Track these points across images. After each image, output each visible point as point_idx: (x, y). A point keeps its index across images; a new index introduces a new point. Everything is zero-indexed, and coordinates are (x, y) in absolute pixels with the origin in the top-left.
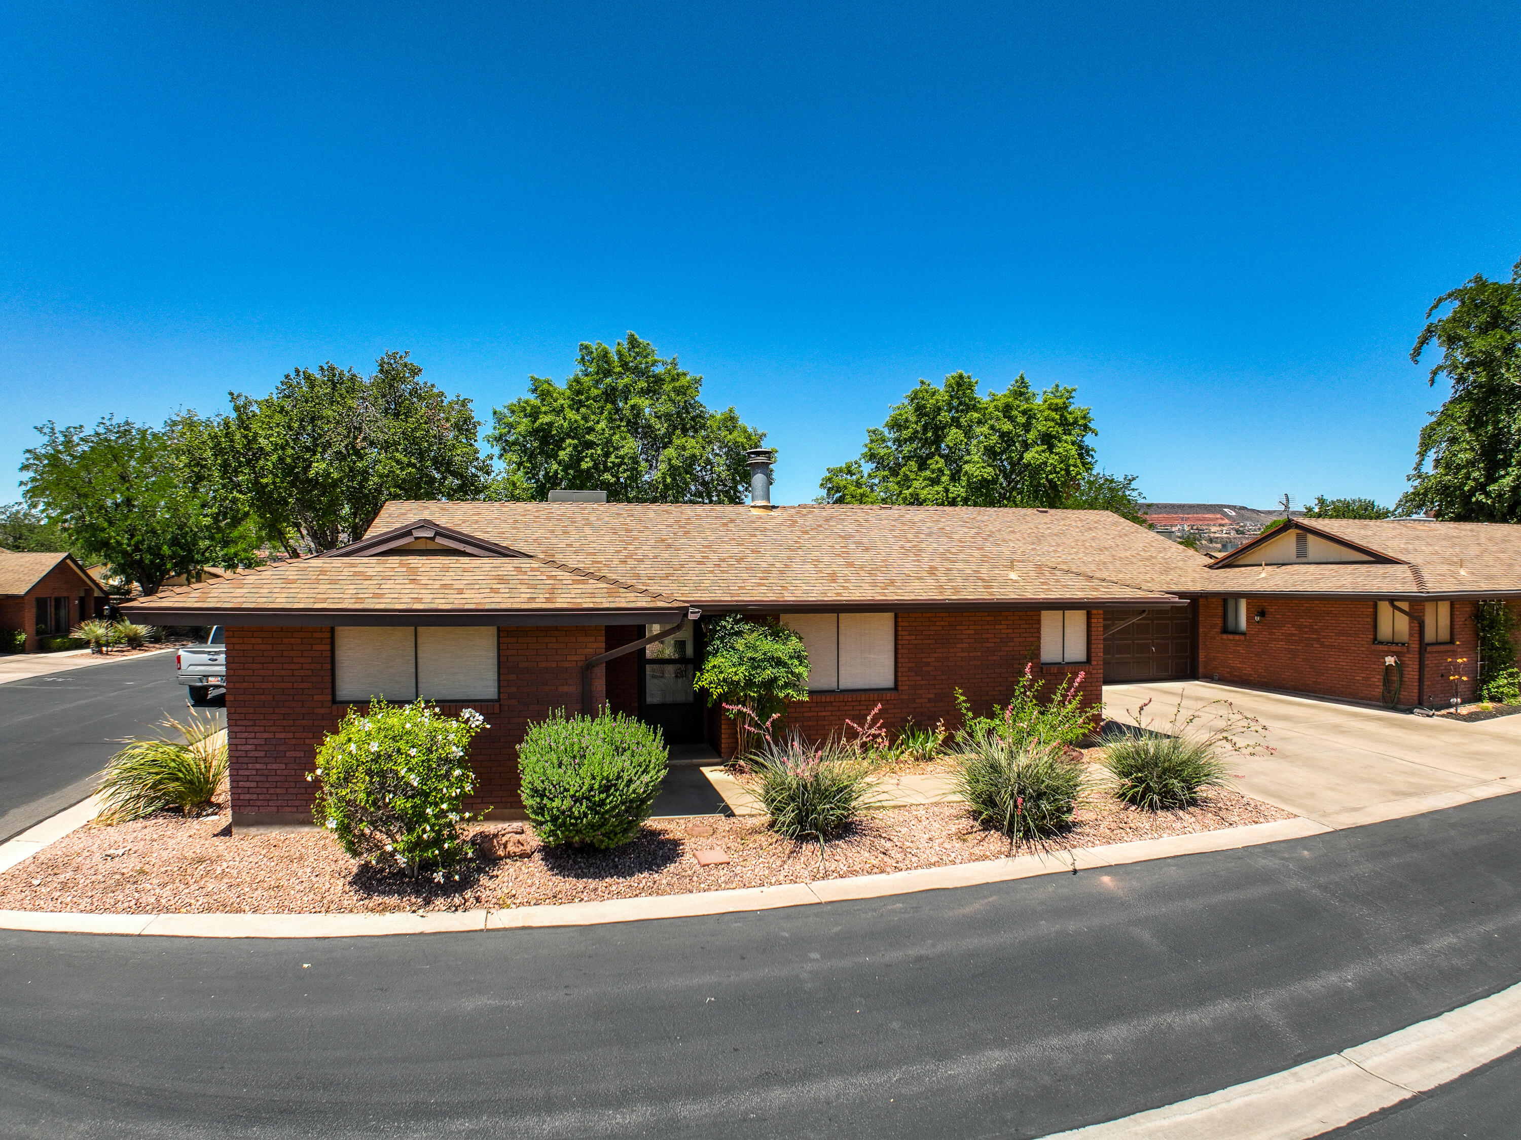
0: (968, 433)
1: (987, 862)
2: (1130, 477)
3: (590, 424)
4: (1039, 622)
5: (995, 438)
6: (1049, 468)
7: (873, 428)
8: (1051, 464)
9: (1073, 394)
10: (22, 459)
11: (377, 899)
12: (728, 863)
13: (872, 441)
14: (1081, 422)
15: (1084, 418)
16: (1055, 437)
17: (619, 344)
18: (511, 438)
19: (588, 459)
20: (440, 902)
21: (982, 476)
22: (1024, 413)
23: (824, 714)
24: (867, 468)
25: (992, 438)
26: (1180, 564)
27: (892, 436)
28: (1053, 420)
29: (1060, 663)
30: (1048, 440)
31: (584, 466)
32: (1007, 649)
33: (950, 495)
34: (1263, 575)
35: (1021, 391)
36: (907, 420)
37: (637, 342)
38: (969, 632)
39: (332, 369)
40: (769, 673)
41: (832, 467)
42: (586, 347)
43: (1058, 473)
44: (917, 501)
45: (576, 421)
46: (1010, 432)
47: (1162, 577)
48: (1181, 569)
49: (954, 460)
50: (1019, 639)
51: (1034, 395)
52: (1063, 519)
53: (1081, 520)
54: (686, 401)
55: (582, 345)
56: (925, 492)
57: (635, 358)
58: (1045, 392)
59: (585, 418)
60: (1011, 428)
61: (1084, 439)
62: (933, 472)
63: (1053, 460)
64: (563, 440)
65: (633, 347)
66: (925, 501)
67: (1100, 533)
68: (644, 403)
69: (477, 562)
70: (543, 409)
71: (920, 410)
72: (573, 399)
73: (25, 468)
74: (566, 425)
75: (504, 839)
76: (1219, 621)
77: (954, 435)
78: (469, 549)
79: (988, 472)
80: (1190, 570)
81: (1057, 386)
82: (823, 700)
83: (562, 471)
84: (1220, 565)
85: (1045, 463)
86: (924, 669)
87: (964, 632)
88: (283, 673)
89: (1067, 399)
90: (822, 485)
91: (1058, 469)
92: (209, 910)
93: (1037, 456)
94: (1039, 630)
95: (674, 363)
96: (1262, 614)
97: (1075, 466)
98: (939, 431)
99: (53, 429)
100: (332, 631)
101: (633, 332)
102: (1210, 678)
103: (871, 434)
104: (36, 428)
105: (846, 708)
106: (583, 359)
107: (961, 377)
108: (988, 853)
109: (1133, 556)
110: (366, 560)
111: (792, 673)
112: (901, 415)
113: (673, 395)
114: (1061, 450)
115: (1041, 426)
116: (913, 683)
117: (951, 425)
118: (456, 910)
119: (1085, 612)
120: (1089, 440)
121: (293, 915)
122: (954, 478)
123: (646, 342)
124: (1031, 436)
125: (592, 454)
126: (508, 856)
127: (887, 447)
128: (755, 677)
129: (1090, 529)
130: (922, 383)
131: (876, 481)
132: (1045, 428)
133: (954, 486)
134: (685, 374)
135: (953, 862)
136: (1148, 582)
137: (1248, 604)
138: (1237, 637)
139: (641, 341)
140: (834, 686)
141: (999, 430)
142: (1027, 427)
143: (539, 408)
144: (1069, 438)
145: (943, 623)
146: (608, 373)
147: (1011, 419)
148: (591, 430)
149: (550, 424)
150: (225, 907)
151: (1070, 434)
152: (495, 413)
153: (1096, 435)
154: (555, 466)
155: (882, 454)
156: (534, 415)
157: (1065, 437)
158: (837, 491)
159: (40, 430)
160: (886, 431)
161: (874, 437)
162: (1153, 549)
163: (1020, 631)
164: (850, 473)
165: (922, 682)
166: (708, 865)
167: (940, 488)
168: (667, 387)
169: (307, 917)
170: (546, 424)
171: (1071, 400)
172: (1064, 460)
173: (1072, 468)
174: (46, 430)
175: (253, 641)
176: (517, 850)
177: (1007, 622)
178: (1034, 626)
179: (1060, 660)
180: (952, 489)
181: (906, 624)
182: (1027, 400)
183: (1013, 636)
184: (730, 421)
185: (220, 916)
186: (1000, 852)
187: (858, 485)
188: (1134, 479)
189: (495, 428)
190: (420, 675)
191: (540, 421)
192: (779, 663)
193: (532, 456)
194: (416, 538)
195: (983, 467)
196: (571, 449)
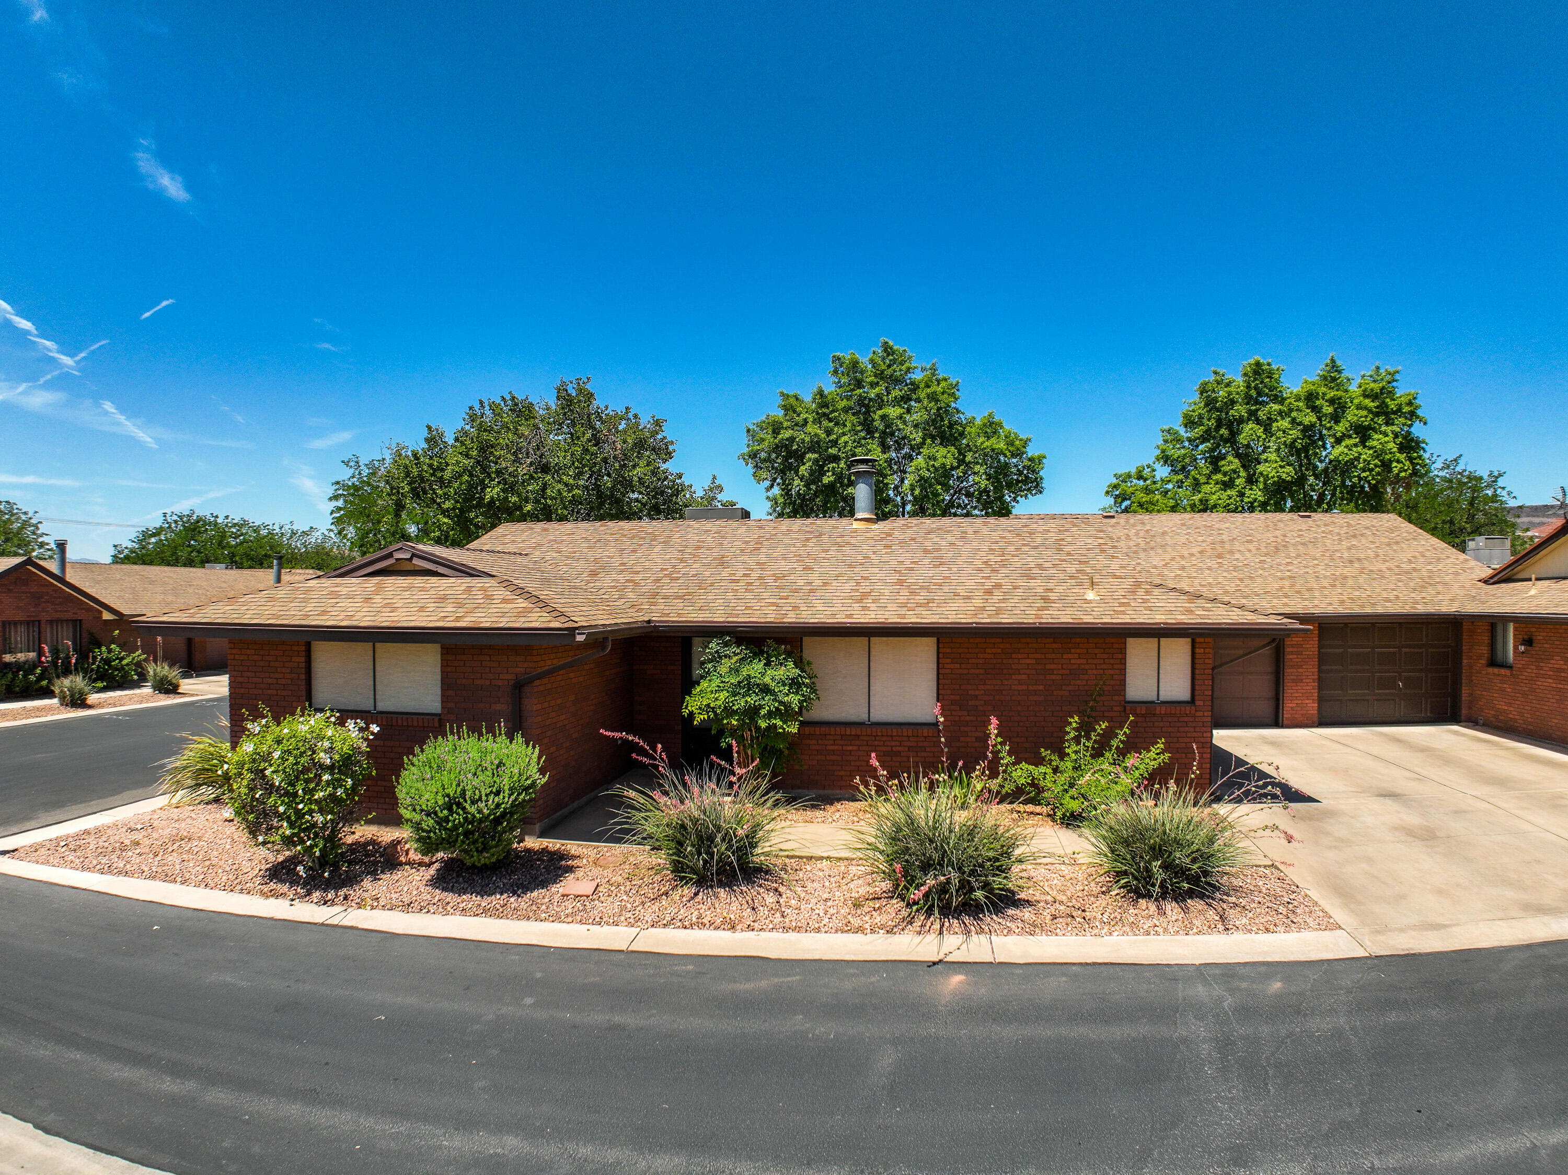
0: (1267, 426)
1: (860, 936)
2: (1496, 474)
3: (834, 437)
4: (1123, 651)
5: (1295, 433)
6: (1361, 465)
7: (1166, 427)
8: (1365, 460)
9: (1397, 377)
10: (330, 491)
11: (272, 885)
12: (588, 896)
13: (1166, 441)
14: (1406, 409)
15: (1410, 403)
16: (1374, 429)
17: (874, 353)
18: (763, 455)
19: (830, 474)
20: (316, 895)
21: (1279, 477)
22: (1332, 401)
23: (850, 748)
24: (1163, 472)
25: (1291, 432)
26: (1447, 579)
27: (1188, 435)
28: (1366, 408)
29: (1153, 702)
30: (1363, 432)
31: (826, 480)
32: (1079, 682)
33: (1246, 500)
34: (1533, 592)
35: (1333, 376)
36: (1200, 417)
37: (891, 349)
38: (1028, 661)
39: (513, 398)
40: (752, 700)
41: (1119, 473)
42: (839, 359)
43: (1372, 470)
44: (1205, 507)
45: (816, 435)
46: (1313, 425)
47: (1413, 595)
48: (1445, 584)
49: (1248, 460)
50: (1095, 672)
51: (1349, 380)
52: (1326, 525)
53: (1349, 525)
54: (939, 409)
55: (834, 357)
56: (1214, 497)
57: (889, 366)
58: (1363, 376)
59: (829, 432)
60: (1314, 419)
61: (1412, 429)
62: (1225, 474)
63: (1366, 454)
64: (805, 453)
65: (888, 355)
66: (1215, 506)
67: (1364, 541)
68: (893, 412)
69: (444, 582)
70: (785, 424)
71: (1210, 403)
72: (818, 414)
73: (335, 497)
74: (807, 439)
75: (407, 846)
76: (1484, 650)
77: (1250, 430)
78: (441, 570)
79: (1288, 473)
80: (1456, 585)
81: (1378, 368)
82: (848, 733)
83: (804, 486)
84: (1495, 579)
85: (1357, 459)
86: (971, 703)
87: (1021, 661)
88: (270, 681)
89: (1389, 382)
90: (1107, 493)
91: (1371, 466)
92: (154, 878)
93: (1346, 450)
94: (1123, 662)
95: (934, 369)
96: (1529, 642)
97: (1398, 461)
98: (1235, 426)
99: (357, 462)
100: (308, 646)
101: (886, 340)
102: (1473, 722)
103: (1165, 433)
104: (343, 462)
105: (876, 743)
106: (836, 372)
107: (1258, 364)
108: (867, 926)
109: (1389, 569)
110: (354, 580)
111: (781, 703)
112: (1193, 411)
113: (925, 402)
114: (1375, 443)
115: (1352, 415)
116: (957, 719)
117: (1249, 420)
118: (325, 903)
119: (1189, 640)
120: (1417, 430)
121: (208, 890)
122: (1251, 481)
123: (902, 349)
124: (1340, 428)
125: (834, 468)
126: (408, 863)
127: (1184, 447)
128: (734, 705)
129: (1354, 536)
130: (1215, 373)
131: (1170, 486)
132: (1356, 418)
133: (1251, 489)
134: (946, 380)
135: (818, 930)
136: (1389, 601)
137: (1515, 629)
138: (1503, 671)
139: (895, 348)
140: (864, 717)
141: (1300, 424)
142: (1336, 418)
143: (781, 423)
144: (1389, 429)
145: (994, 651)
146: (859, 384)
147: (1315, 409)
148: (835, 443)
149: (792, 439)
150: (168, 878)
151: (1393, 424)
152: (748, 431)
153: (1425, 423)
154: (797, 482)
155: (1175, 456)
156: (776, 428)
157: (1383, 428)
158: (1124, 499)
159: (346, 463)
160: (1182, 431)
161: (1169, 437)
162: (1422, 560)
163: (1095, 661)
164: (1140, 477)
165: (968, 718)
166: (567, 896)
167: (1233, 492)
168: (922, 394)
169: (216, 893)
170: (787, 439)
171: (1394, 384)
172: (1378, 455)
173: (1394, 464)
174: (352, 464)
175: (249, 652)
176: (417, 858)
177: (1078, 651)
178: (1116, 656)
179: (1154, 698)
180: (1248, 493)
181: (948, 650)
182: (1339, 386)
183: (1087, 667)
184: (991, 428)
185: (157, 884)
186: (882, 927)
187: (1147, 490)
188: (1500, 475)
189: (748, 446)
190: (378, 687)
191: (780, 436)
192: (765, 690)
193: (783, 472)
194: (397, 560)
195: (1281, 467)
196: (810, 463)
